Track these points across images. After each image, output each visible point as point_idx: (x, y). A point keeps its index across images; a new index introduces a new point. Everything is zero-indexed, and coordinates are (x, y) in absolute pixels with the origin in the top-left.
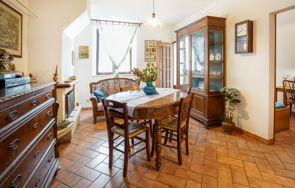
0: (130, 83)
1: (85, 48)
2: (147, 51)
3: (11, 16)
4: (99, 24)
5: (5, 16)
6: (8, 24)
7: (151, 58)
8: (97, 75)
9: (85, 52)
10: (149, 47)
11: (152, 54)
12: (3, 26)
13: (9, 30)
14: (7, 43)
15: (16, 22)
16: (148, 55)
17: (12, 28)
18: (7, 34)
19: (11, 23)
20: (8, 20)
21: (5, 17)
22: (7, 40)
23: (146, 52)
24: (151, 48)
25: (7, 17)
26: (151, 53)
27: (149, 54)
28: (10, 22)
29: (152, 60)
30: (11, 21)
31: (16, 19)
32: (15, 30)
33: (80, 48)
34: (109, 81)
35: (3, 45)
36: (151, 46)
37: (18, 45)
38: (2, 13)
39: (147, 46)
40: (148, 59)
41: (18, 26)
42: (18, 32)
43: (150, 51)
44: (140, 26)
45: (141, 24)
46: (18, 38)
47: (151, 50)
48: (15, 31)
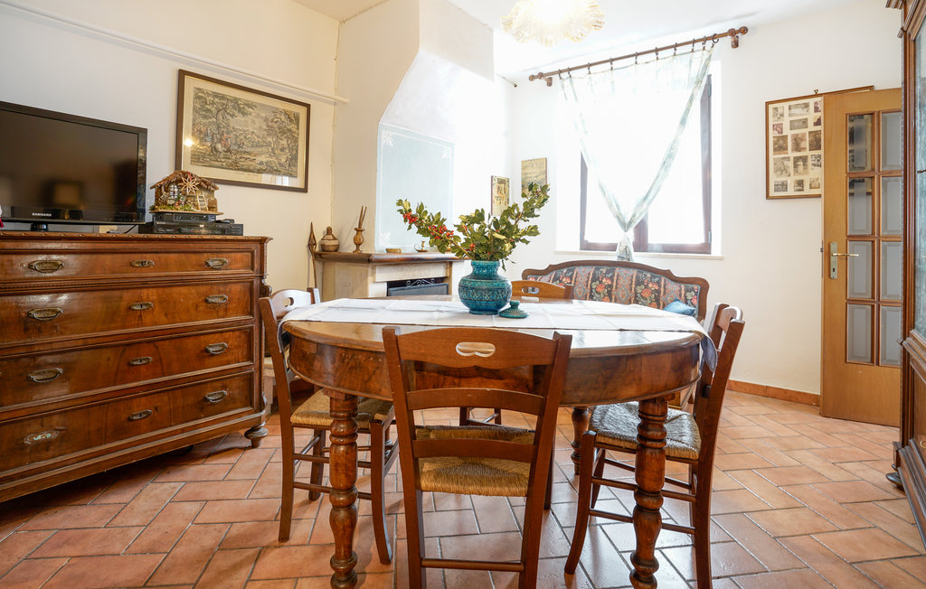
0: (653, 283)
1: (536, 164)
2: (781, 148)
3: (274, 112)
4: (567, 83)
5: (258, 114)
6: (265, 127)
7: (800, 183)
8: (581, 249)
9: (537, 177)
10: (787, 131)
11: (810, 162)
12: (253, 133)
13: (269, 139)
14: (261, 163)
15: (291, 121)
16: (783, 170)
17: (279, 135)
18: (262, 146)
19: (275, 126)
20: (266, 120)
21: (258, 116)
22: (263, 158)
23: (772, 156)
24: (806, 131)
25: (264, 115)
26: (804, 159)
27: (791, 164)
28: (270, 124)
29: (807, 191)
30: (276, 122)
31: (292, 116)
32: (287, 137)
33: (526, 165)
34: (578, 269)
35: (252, 168)
36: (805, 122)
37: (296, 166)
38: (250, 110)
39: (779, 128)
40: (784, 186)
41: (298, 129)
42: (296, 141)
43: (797, 148)
44: (736, 45)
45: (744, 30)
46: (297, 152)
47: (806, 144)
48: (285, 140)
